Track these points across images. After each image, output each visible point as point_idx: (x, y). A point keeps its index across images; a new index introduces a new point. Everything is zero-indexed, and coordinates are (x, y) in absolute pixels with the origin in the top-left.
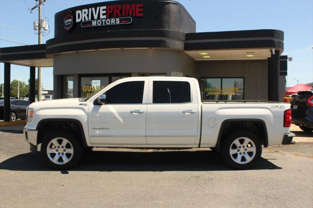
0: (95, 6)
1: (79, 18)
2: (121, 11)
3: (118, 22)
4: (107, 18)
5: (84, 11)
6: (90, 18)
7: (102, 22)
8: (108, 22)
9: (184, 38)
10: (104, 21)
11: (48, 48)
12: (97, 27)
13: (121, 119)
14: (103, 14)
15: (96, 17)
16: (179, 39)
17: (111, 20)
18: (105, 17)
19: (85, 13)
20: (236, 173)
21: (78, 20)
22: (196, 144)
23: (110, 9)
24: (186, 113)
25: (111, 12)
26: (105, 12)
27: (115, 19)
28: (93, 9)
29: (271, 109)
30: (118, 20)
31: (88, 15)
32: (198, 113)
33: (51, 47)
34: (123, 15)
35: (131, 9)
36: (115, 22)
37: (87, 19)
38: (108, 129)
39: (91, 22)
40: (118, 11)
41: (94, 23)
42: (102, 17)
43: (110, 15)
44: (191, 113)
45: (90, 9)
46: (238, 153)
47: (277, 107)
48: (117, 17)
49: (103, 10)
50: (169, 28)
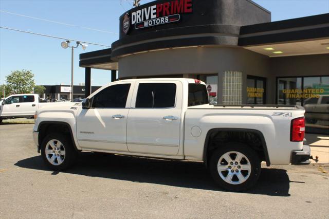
0: (147, 6)
1: (134, 20)
2: (170, 9)
3: (167, 21)
4: (157, 17)
5: (138, 12)
6: (142, 20)
7: (153, 22)
8: (158, 21)
9: (237, 32)
10: (154, 20)
11: (113, 51)
12: (149, 28)
13: (103, 124)
14: (154, 14)
15: (147, 17)
16: (231, 34)
17: (160, 19)
18: (155, 16)
19: (139, 14)
20: (229, 195)
21: (133, 22)
22: (180, 156)
23: (159, 8)
24: (167, 119)
25: (161, 10)
26: (155, 11)
27: (165, 18)
28: (145, 9)
29: (272, 117)
30: (167, 18)
31: (141, 16)
32: (181, 120)
33: (115, 49)
34: (172, 12)
35: (179, 5)
36: (165, 20)
37: (140, 20)
38: (93, 133)
39: (144, 23)
40: (167, 9)
41: (146, 24)
42: (153, 16)
43: (160, 14)
44: (173, 119)
45: (143, 10)
46: (230, 170)
47: (281, 114)
48: (166, 15)
49: (154, 9)
50: (221, 23)
